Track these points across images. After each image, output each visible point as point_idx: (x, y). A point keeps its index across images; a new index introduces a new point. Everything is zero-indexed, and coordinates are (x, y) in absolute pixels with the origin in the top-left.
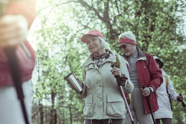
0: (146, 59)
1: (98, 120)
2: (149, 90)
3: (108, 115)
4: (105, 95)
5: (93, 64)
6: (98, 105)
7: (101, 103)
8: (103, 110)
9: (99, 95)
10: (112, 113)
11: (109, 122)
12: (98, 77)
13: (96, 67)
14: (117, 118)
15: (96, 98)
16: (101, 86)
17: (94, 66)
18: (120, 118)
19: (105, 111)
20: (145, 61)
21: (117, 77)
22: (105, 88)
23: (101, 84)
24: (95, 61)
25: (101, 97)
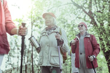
0: (90, 36)
1: (45, 66)
2: (93, 57)
3: (51, 64)
4: (50, 51)
5: (46, 32)
6: (46, 57)
7: (47, 56)
8: (48, 61)
9: (46, 51)
10: (53, 63)
11: (51, 68)
12: (47, 40)
13: (47, 34)
14: (56, 66)
15: (44, 53)
16: (48, 46)
17: (46, 34)
18: (58, 67)
19: (49, 61)
20: (89, 38)
21: (58, 40)
22: (50, 47)
23: (48, 45)
24: (47, 31)
25: (48, 53)
